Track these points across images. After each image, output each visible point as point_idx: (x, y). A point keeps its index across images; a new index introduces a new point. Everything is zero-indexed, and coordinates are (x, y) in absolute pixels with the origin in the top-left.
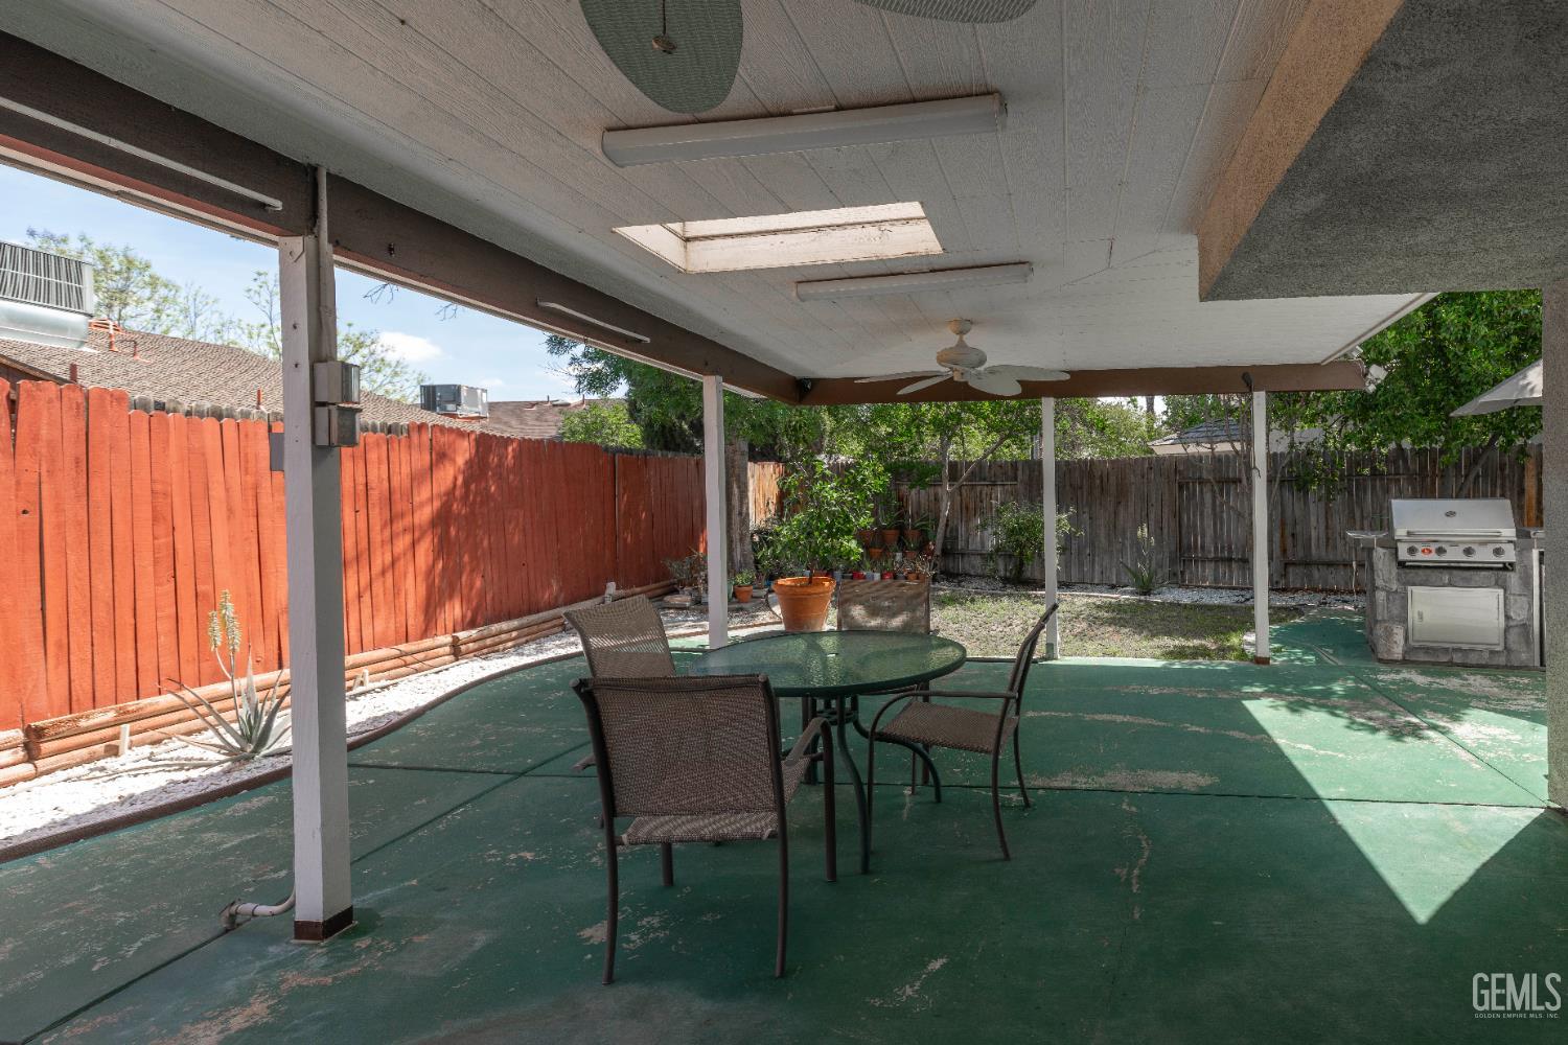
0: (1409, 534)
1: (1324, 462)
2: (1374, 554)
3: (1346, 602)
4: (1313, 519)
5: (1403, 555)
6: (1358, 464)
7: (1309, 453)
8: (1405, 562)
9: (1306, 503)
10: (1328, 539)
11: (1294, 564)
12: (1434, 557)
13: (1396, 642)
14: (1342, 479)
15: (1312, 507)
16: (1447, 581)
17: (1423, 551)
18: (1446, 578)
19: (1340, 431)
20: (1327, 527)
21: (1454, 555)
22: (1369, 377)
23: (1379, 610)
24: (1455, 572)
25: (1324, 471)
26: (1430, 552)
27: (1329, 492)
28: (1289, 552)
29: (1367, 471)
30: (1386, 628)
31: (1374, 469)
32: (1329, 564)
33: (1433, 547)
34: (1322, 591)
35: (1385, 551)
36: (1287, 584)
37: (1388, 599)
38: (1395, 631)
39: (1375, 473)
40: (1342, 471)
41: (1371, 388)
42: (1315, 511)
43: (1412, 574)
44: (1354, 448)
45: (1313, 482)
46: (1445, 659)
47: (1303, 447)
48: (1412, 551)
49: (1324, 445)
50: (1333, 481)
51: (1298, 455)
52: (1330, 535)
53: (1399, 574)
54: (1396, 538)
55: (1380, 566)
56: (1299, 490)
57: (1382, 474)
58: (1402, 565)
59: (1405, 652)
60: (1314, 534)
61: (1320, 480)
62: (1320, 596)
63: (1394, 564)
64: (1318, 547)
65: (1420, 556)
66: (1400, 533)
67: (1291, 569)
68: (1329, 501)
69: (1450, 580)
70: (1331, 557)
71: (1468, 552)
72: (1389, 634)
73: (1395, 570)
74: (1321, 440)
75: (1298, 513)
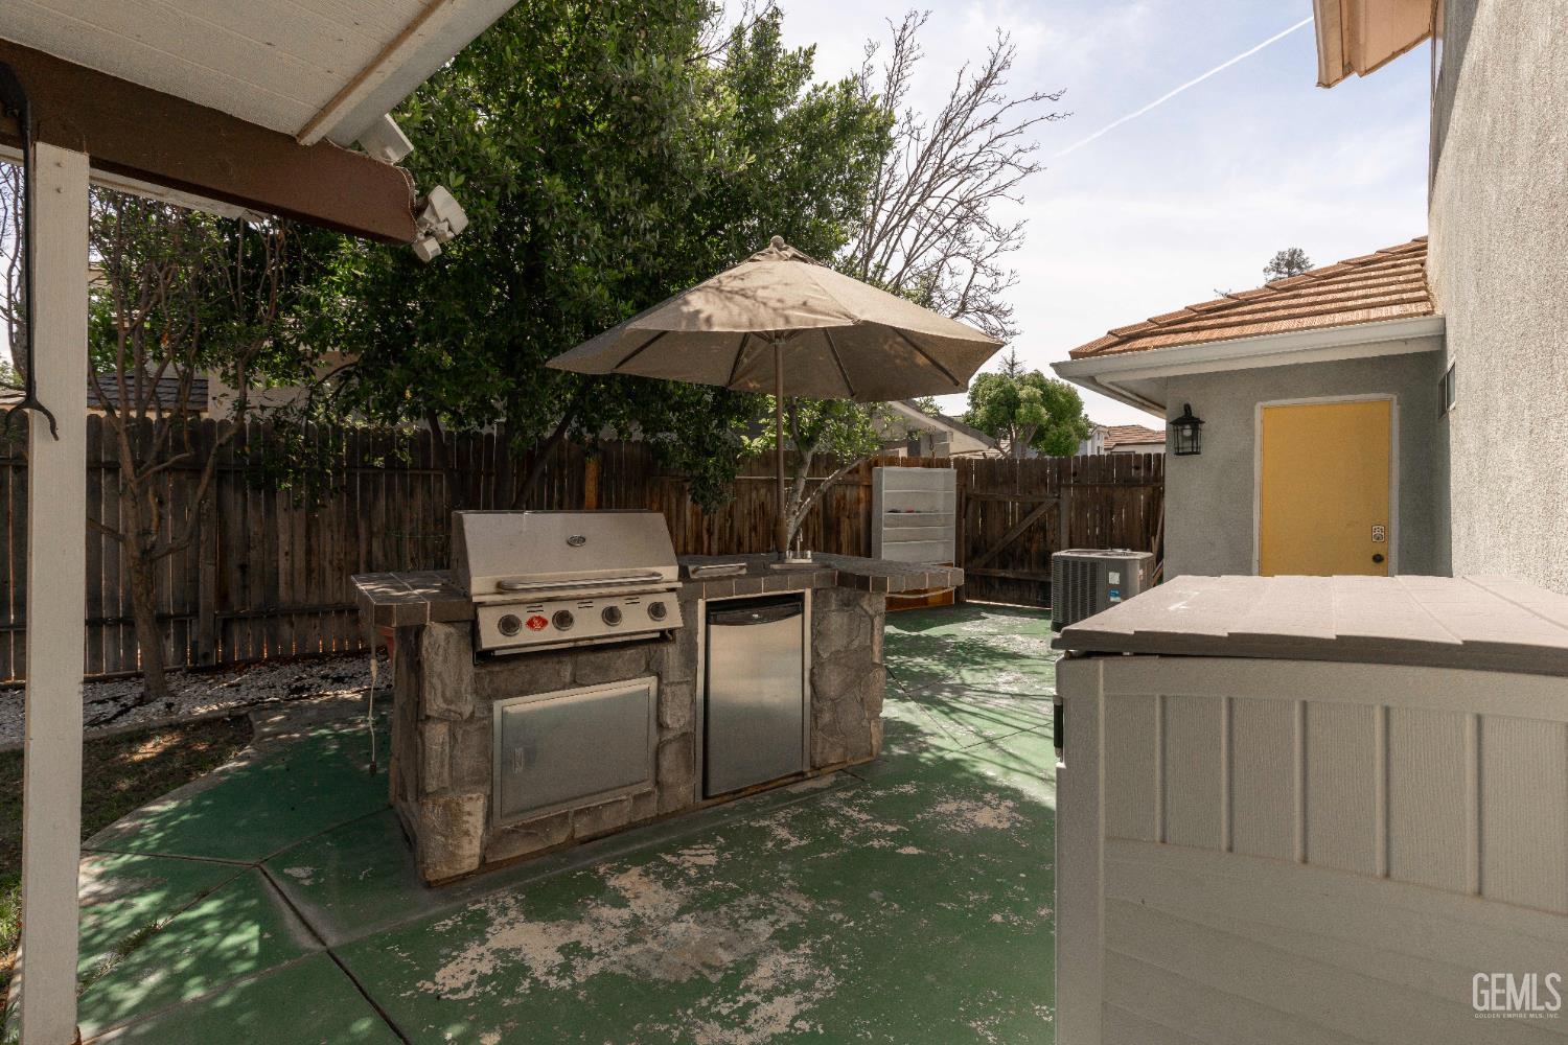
0: (501, 588)
1: (306, 442)
2: (426, 642)
3: (339, 680)
4: (283, 538)
5: (491, 637)
6: (366, 450)
7: (279, 425)
8: (492, 650)
9: (270, 511)
10: (309, 571)
11: (243, 619)
12: (550, 634)
13: (467, 833)
14: (338, 472)
15: (282, 520)
16: (568, 678)
17: (530, 624)
18: (567, 672)
19: (337, 394)
20: (309, 551)
21: (588, 626)
22: (426, 215)
23: (433, 766)
24: (583, 658)
25: (306, 456)
26: (544, 622)
27: (313, 496)
28: (234, 598)
29: (379, 462)
30: (446, 806)
31: (391, 461)
32: (313, 613)
33: (548, 611)
34: (295, 660)
35: (451, 630)
36: (228, 655)
37: (453, 736)
38: (467, 807)
39: (392, 464)
40: (339, 459)
41: (431, 248)
42: (287, 528)
43: (502, 673)
44: (360, 424)
45: (284, 476)
46: (560, 837)
47: (267, 413)
48: (508, 625)
49: (307, 412)
50: (323, 474)
51: (255, 427)
52: (314, 564)
53: (477, 678)
54: (475, 599)
55: (438, 666)
56: (257, 488)
57: (403, 466)
58: (485, 657)
59: (486, 848)
60: (283, 564)
61: (297, 472)
62: (290, 674)
63: (468, 658)
64: (291, 584)
65: (525, 637)
66: (480, 585)
67: (236, 630)
68: (313, 508)
69: (574, 675)
70: (315, 600)
71: (611, 616)
72: (453, 816)
73: (469, 670)
74: (302, 404)
75: (254, 528)
